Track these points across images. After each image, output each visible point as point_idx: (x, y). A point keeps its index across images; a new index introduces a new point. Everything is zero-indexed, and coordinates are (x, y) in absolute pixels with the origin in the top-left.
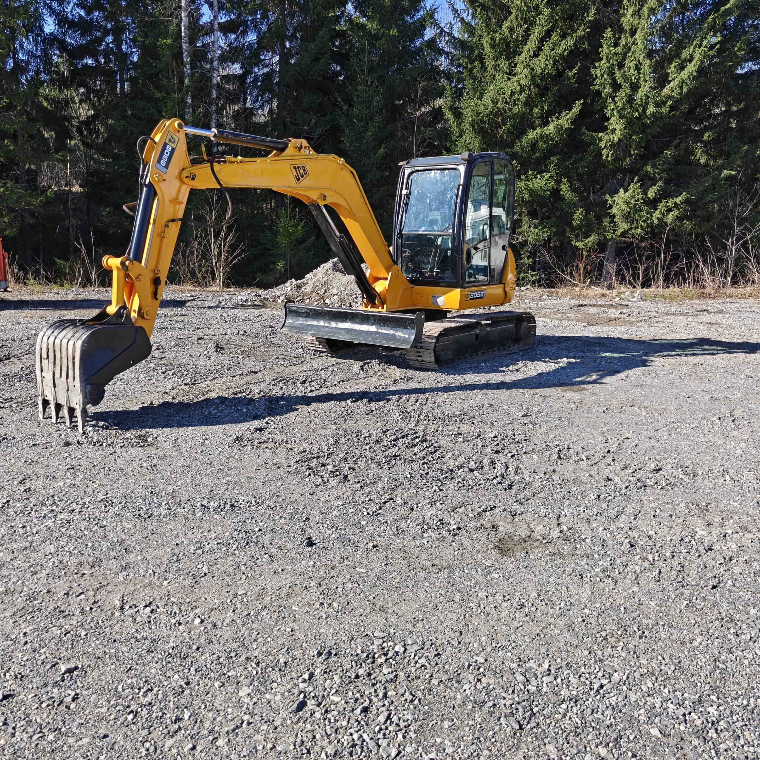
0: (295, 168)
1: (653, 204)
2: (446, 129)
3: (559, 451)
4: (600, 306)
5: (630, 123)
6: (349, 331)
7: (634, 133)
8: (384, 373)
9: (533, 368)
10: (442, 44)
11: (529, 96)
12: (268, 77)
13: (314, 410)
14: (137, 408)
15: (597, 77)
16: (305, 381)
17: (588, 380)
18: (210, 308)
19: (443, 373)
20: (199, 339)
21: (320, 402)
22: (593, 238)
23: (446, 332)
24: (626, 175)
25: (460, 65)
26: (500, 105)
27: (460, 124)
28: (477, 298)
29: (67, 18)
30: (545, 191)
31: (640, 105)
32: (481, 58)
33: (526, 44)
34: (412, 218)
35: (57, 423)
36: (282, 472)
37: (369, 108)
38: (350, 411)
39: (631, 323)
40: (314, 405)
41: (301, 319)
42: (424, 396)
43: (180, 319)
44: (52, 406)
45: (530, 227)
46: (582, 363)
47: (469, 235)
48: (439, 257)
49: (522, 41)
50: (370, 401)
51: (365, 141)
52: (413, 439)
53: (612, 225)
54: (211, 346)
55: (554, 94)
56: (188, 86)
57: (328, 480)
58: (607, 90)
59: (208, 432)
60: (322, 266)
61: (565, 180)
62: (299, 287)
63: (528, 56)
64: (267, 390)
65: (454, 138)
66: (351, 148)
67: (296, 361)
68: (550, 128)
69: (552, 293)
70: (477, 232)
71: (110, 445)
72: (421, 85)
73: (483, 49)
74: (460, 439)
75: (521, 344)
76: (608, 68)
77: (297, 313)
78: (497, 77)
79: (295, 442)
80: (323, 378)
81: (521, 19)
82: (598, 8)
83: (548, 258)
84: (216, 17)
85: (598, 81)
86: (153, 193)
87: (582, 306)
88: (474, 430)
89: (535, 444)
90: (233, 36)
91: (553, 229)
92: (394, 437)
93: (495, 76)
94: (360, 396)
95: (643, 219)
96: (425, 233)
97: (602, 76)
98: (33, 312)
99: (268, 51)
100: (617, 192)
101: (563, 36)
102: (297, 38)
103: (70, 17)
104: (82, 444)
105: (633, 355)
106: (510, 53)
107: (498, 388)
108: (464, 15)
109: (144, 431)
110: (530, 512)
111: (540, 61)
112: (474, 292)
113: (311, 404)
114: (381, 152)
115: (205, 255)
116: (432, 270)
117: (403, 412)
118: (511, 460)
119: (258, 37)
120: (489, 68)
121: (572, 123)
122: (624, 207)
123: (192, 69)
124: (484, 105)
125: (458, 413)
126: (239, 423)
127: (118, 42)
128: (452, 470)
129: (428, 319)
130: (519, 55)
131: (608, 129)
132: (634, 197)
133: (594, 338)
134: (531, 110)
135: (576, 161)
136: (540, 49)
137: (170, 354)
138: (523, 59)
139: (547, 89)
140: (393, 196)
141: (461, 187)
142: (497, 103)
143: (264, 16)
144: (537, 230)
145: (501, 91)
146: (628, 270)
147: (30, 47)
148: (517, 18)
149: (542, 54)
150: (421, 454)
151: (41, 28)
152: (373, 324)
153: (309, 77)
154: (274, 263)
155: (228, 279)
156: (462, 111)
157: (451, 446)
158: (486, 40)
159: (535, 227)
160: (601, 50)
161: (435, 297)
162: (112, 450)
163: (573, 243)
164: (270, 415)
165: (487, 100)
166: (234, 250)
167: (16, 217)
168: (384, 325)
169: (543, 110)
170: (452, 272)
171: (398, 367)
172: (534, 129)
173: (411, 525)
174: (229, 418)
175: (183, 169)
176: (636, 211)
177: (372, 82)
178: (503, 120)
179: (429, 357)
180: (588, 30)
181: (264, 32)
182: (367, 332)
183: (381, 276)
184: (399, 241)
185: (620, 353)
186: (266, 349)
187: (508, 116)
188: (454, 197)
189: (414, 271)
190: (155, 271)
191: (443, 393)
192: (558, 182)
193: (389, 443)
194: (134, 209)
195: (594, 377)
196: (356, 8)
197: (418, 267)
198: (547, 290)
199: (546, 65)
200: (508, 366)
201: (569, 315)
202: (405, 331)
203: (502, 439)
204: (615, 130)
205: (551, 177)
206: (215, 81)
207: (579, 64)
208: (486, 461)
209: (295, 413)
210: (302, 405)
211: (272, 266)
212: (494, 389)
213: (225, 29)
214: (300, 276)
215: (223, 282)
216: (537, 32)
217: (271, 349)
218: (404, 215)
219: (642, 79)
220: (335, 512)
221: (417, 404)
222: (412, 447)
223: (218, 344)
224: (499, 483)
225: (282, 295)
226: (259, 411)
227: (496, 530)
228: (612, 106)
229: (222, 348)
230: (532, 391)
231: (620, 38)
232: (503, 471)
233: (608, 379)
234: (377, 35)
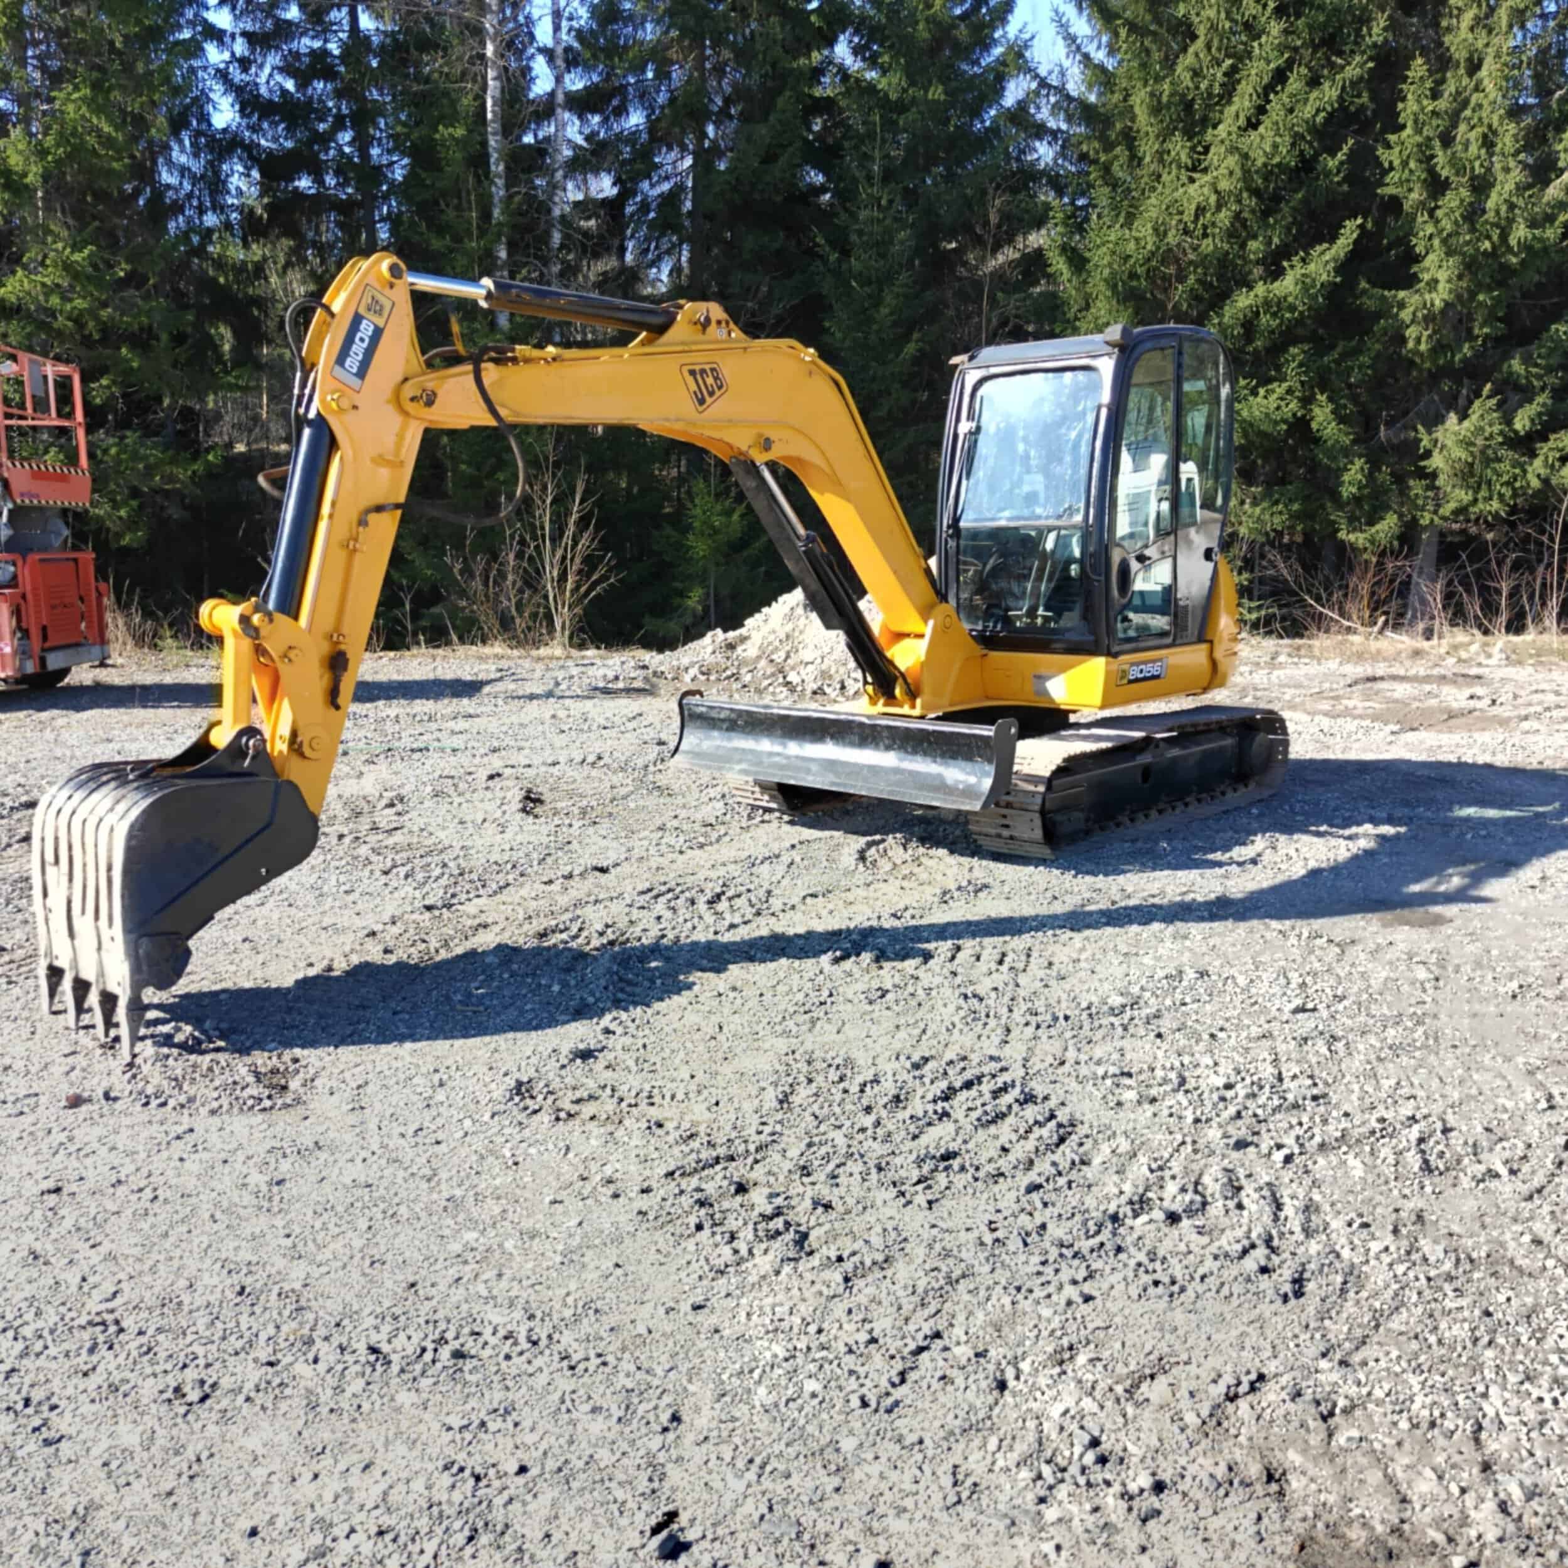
0: (692, 373)
1: (1526, 445)
2: (1054, 295)
3: (1421, 1141)
4: (1415, 679)
5: (1471, 266)
6: (831, 765)
7: (1480, 287)
8: (916, 870)
9: (1292, 853)
10: (1044, 114)
11: (1237, 216)
12: (671, 199)
13: (734, 989)
14: (288, 982)
15: (1391, 168)
16: (718, 897)
17: (1442, 888)
18: (532, 697)
19: (1065, 868)
20: (491, 777)
21: (752, 959)
22: (1387, 526)
23: (1069, 767)
24: (1460, 384)
25: (1083, 157)
26: (1172, 238)
27: (1085, 282)
28: (1145, 679)
29: (259, 95)
30: (1276, 423)
31: (1493, 225)
32: (1129, 138)
33: (1229, 102)
34: (982, 488)
35: (78, 1028)
36: (622, 1214)
37: (882, 256)
38: (826, 993)
39: (1504, 722)
40: (735, 971)
41: (716, 733)
42: (1018, 943)
43: (461, 724)
44: (67, 985)
45: (1242, 503)
46: (1411, 838)
47: (1123, 527)
48: (1050, 580)
49: (1221, 96)
50: (881, 957)
51: (875, 327)
52: (996, 1094)
53: (1430, 494)
54: (515, 796)
55: (1294, 209)
56: (500, 224)
57: (750, 1252)
58: (1415, 196)
59: (449, 1062)
60: (781, 599)
61: (1322, 398)
62: (731, 647)
63: (1234, 129)
64: (622, 923)
65: (1070, 315)
66: (847, 343)
67: (705, 835)
68: (1287, 285)
69: (1298, 648)
70: (1141, 519)
71: (182, 1106)
72: (996, 205)
73: (1133, 119)
74: (1130, 1096)
75: (1252, 786)
76: (1419, 145)
77: (709, 721)
78: (1165, 178)
79: (673, 1097)
80: (766, 886)
81: (1219, 49)
82: (1390, 18)
83: (1285, 572)
84: (559, 80)
85: (1393, 177)
86: (326, 440)
87: (1373, 679)
88: (1163, 1057)
89: (1346, 1115)
90: (596, 119)
91: (1296, 507)
92: (943, 1085)
93: (1159, 176)
94: (854, 943)
95: (1505, 478)
96: (1012, 524)
97: (1405, 164)
98: (149, 713)
99: (670, 148)
100: (1440, 419)
101: (1314, 82)
102: (731, 117)
103: (263, 90)
104: (116, 1099)
105: (1538, 815)
106: (1194, 124)
107: (1213, 918)
108: (1091, 49)
109: (288, 1055)
110: (1379, 1403)
111: (1262, 137)
112: (1137, 664)
113: (725, 969)
114: (911, 349)
115: (531, 581)
116: (1032, 613)
117: (966, 997)
118: (1287, 1175)
119: (648, 117)
120: (1148, 159)
121: (1338, 270)
122: (1460, 453)
123: (507, 187)
124: (1137, 240)
125: (1116, 1001)
126: (536, 1028)
127: (362, 142)
128: (1115, 1218)
129: (1023, 735)
130: (1215, 127)
131: (1420, 281)
132: (1482, 429)
133: (1424, 764)
134: (1243, 246)
135: (1344, 356)
136: (1261, 110)
137: (414, 820)
138: (1224, 135)
139: (1277, 199)
140: (937, 443)
141: (1104, 412)
142: (1165, 233)
143: (663, 75)
144: (1258, 510)
145: (1174, 208)
146: (1469, 591)
147: (183, 159)
148: (1208, 47)
149: (1267, 122)
150: (1020, 1151)
151: (205, 118)
152: (888, 748)
153: (757, 196)
154: (682, 594)
155: (582, 630)
156: (1087, 255)
157: (1107, 1116)
158: (1140, 100)
159: (1255, 503)
160: (1400, 106)
161: (1041, 678)
162: (186, 1122)
163: (1342, 535)
164: (618, 1004)
165: (1144, 230)
166: (593, 569)
167: (141, 507)
168: (915, 752)
169: (1269, 243)
170: (1084, 617)
171: (952, 852)
172: (1250, 288)
173: (1001, 1463)
174: (512, 1013)
175: (406, 380)
176: (1487, 461)
177: (891, 202)
178: (1180, 270)
179: (1030, 829)
180: (1371, 65)
181: (662, 107)
182: (874, 770)
183: (906, 629)
184: (952, 543)
185: (1501, 807)
186: (641, 803)
187: (1191, 262)
188: (1088, 436)
189: (987, 615)
190: (335, 637)
191: (1069, 934)
192: (1307, 401)
193: (930, 1108)
194: (281, 483)
195: (1456, 881)
196: (856, 51)
197: (998, 606)
198: (1286, 641)
199: (1275, 146)
200: (1227, 848)
201: (1350, 704)
202: (968, 766)
203: (1248, 1096)
204: (1436, 281)
205: (1289, 391)
206: (557, 212)
207: (1351, 142)
208: (1212, 1184)
209: (685, 997)
210: (703, 970)
211: (677, 601)
212: (1202, 919)
213: (581, 104)
214: (732, 622)
215: (571, 638)
216: (1256, 73)
217: (652, 801)
218: (964, 482)
219: (1498, 166)
220: (762, 1391)
221: (1004, 968)
222: (993, 1121)
223: (529, 791)
224: (1264, 1270)
225: (693, 664)
226: (592, 994)
227: (1281, 1493)
228: (1430, 229)
229: (538, 801)
230: (1305, 927)
231: (1443, 81)
232: (1267, 1219)
233: (1493, 888)
234: (900, 100)
